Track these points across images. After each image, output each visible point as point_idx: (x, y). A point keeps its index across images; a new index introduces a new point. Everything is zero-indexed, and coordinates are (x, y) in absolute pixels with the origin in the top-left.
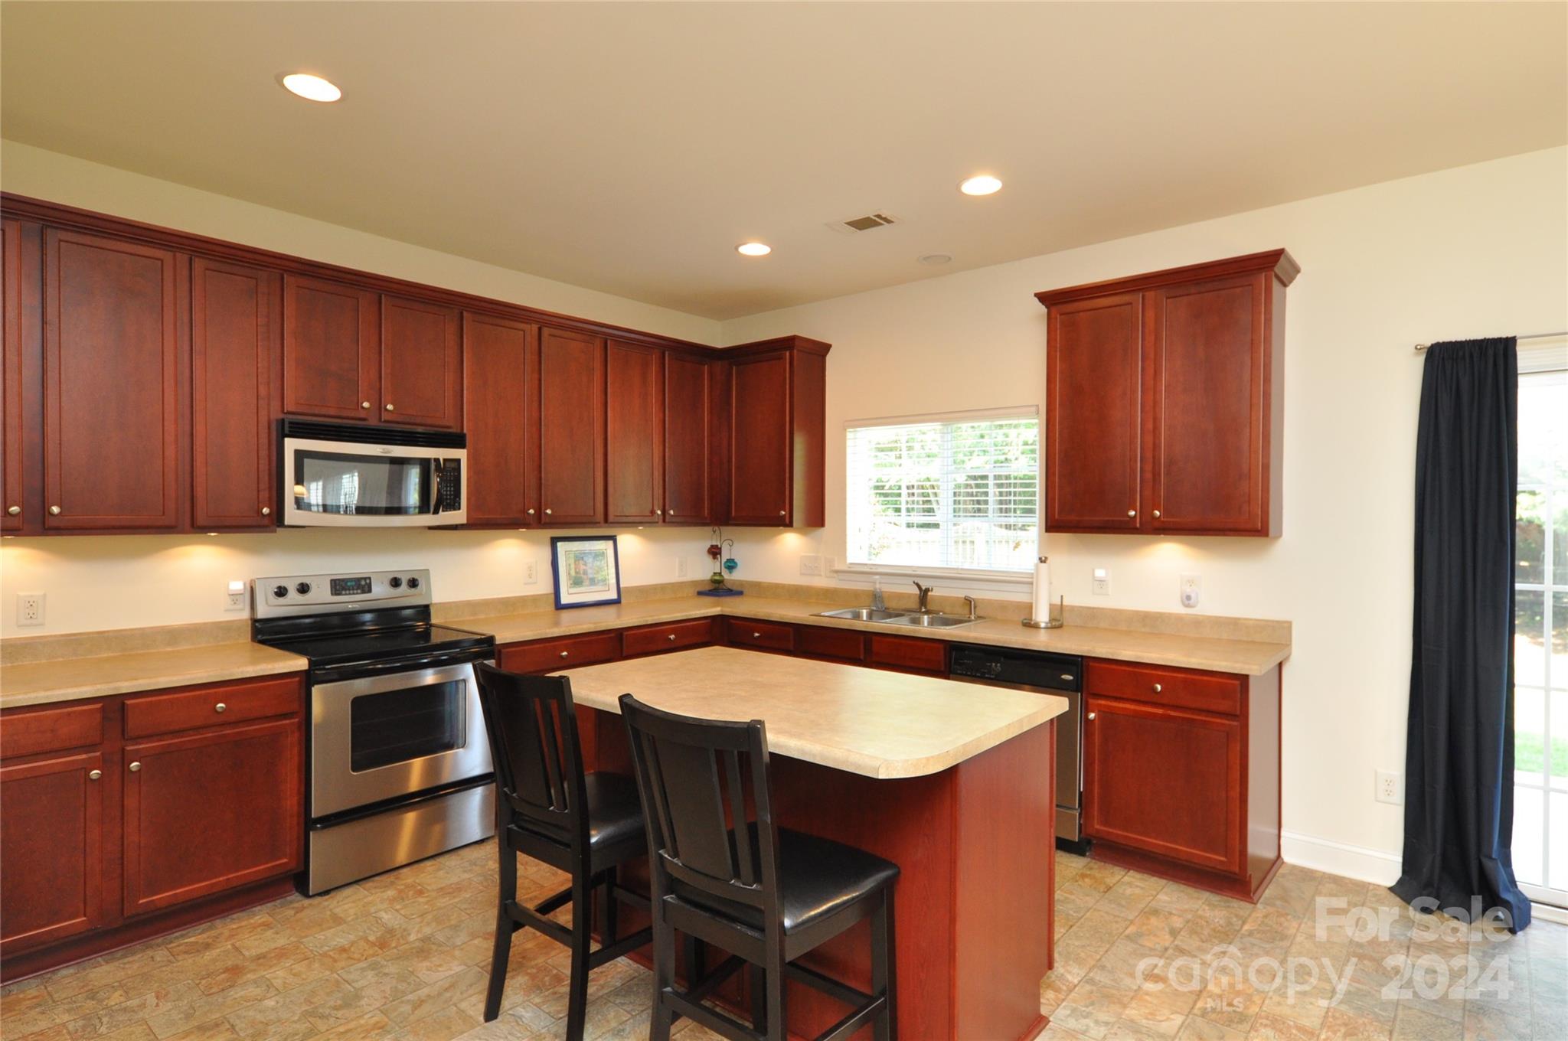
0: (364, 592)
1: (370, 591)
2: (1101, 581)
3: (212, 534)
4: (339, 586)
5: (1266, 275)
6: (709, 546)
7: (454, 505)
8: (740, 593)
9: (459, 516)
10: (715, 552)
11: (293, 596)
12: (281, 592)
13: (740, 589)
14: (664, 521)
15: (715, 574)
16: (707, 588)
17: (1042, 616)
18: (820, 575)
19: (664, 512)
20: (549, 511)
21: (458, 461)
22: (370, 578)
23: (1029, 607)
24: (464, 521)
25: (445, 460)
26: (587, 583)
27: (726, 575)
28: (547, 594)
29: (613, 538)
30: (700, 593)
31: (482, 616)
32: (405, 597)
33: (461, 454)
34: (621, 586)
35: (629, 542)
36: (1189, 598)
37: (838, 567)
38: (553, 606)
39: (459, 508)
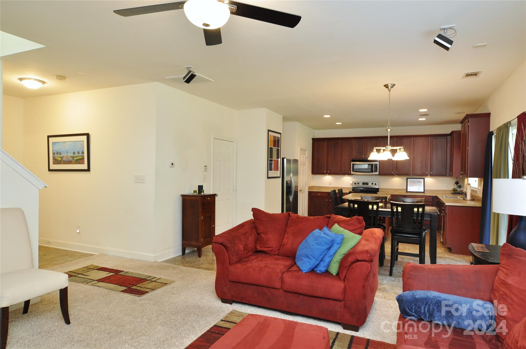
0: (367, 185)
3: (347, 175)
4: (363, 184)
5: (467, 120)
6: (455, 182)
7: (376, 171)
9: (377, 173)
10: (457, 183)
12: (356, 184)
14: (430, 175)
15: (454, 188)
16: (453, 192)
19: (430, 173)
20: (397, 172)
21: (377, 164)
22: (368, 183)
24: (378, 174)
25: (375, 164)
27: (458, 189)
28: (404, 189)
29: (424, 179)
31: (390, 191)
32: (375, 186)
34: (425, 189)
35: (428, 179)
38: (406, 191)
39: (377, 172)
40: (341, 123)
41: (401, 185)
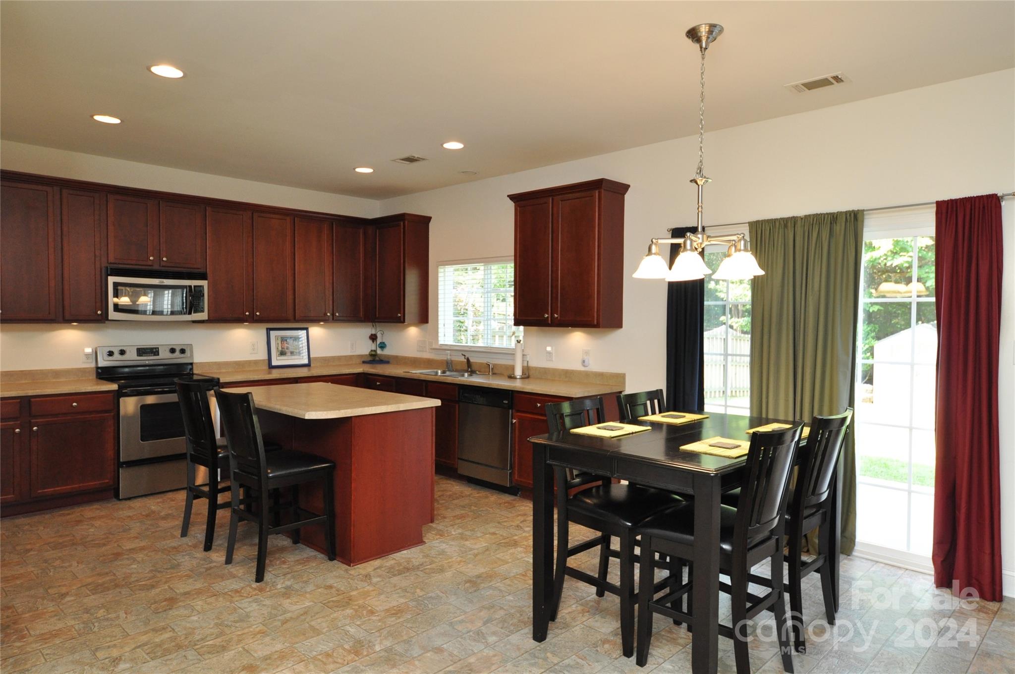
0: (155, 355)
1: (158, 355)
2: (549, 353)
3: (75, 324)
4: (141, 352)
5: (599, 192)
6: (370, 334)
7: (200, 310)
8: (388, 362)
9: (204, 316)
10: (373, 338)
11: (117, 356)
12: (111, 354)
13: (387, 360)
14: (333, 319)
15: (372, 351)
16: (370, 359)
17: (518, 373)
18: (426, 351)
19: (333, 314)
20: (258, 314)
21: (202, 287)
22: (158, 348)
23: (513, 368)
24: (207, 318)
25: (195, 286)
26: (289, 354)
27: (379, 351)
28: (264, 360)
29: (307, 329)
30: (364, 362)
31: (224, 371)
32: (178, 358)
33: (204, 283)
34: (311, 356)
35: (317, 332)
36: (584, 361)
37: (434, 346)
38: (267, 366)
39: (203, 311)
40: (116, 121)
41: (254, 349)
